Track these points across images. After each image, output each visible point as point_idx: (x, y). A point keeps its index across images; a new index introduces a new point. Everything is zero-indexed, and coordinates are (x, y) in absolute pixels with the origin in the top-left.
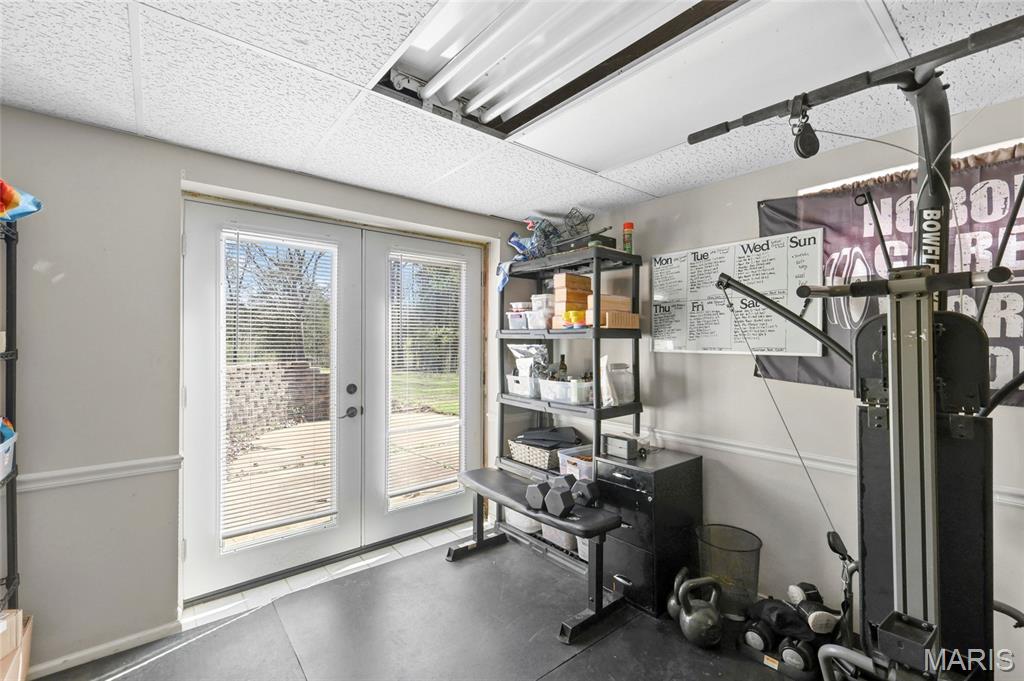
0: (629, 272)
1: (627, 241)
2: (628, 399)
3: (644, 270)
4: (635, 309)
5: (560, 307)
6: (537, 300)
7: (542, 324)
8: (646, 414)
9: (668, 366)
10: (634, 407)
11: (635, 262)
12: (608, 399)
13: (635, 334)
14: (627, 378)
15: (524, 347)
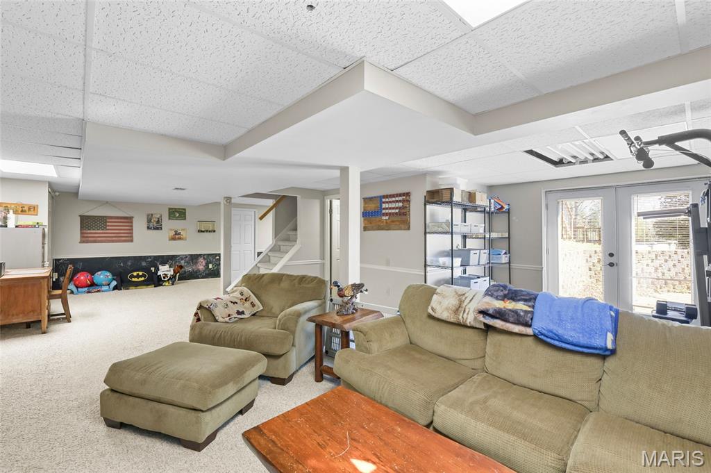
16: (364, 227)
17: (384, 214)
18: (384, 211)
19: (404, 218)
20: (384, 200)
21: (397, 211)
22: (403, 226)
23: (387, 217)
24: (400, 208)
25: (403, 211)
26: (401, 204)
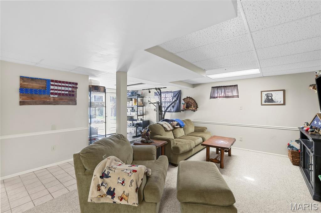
0: (142, 98)
1: (142, 95)
2: (142, 114)
3: (144, 98)
4: (143, 103)
5: (134, 103)
6: (131, 102)
7: (131, 105)
8: (144, 116)
9: (147, 110)
10: (143, 115)
11: (143, 97)
12: (139, 114)
13: (143, 106)
14: (142, 112)
15: (129, 108)
16: (20, 102)
17: (52, 94)
18: (51, 91)
19: (72, 98)
20: (52, 83)
21: (67, 93)
22: (71, 102)
23: (57, 96)
24: (70, 91)
25: (72, 93)
26: (70, 89)
